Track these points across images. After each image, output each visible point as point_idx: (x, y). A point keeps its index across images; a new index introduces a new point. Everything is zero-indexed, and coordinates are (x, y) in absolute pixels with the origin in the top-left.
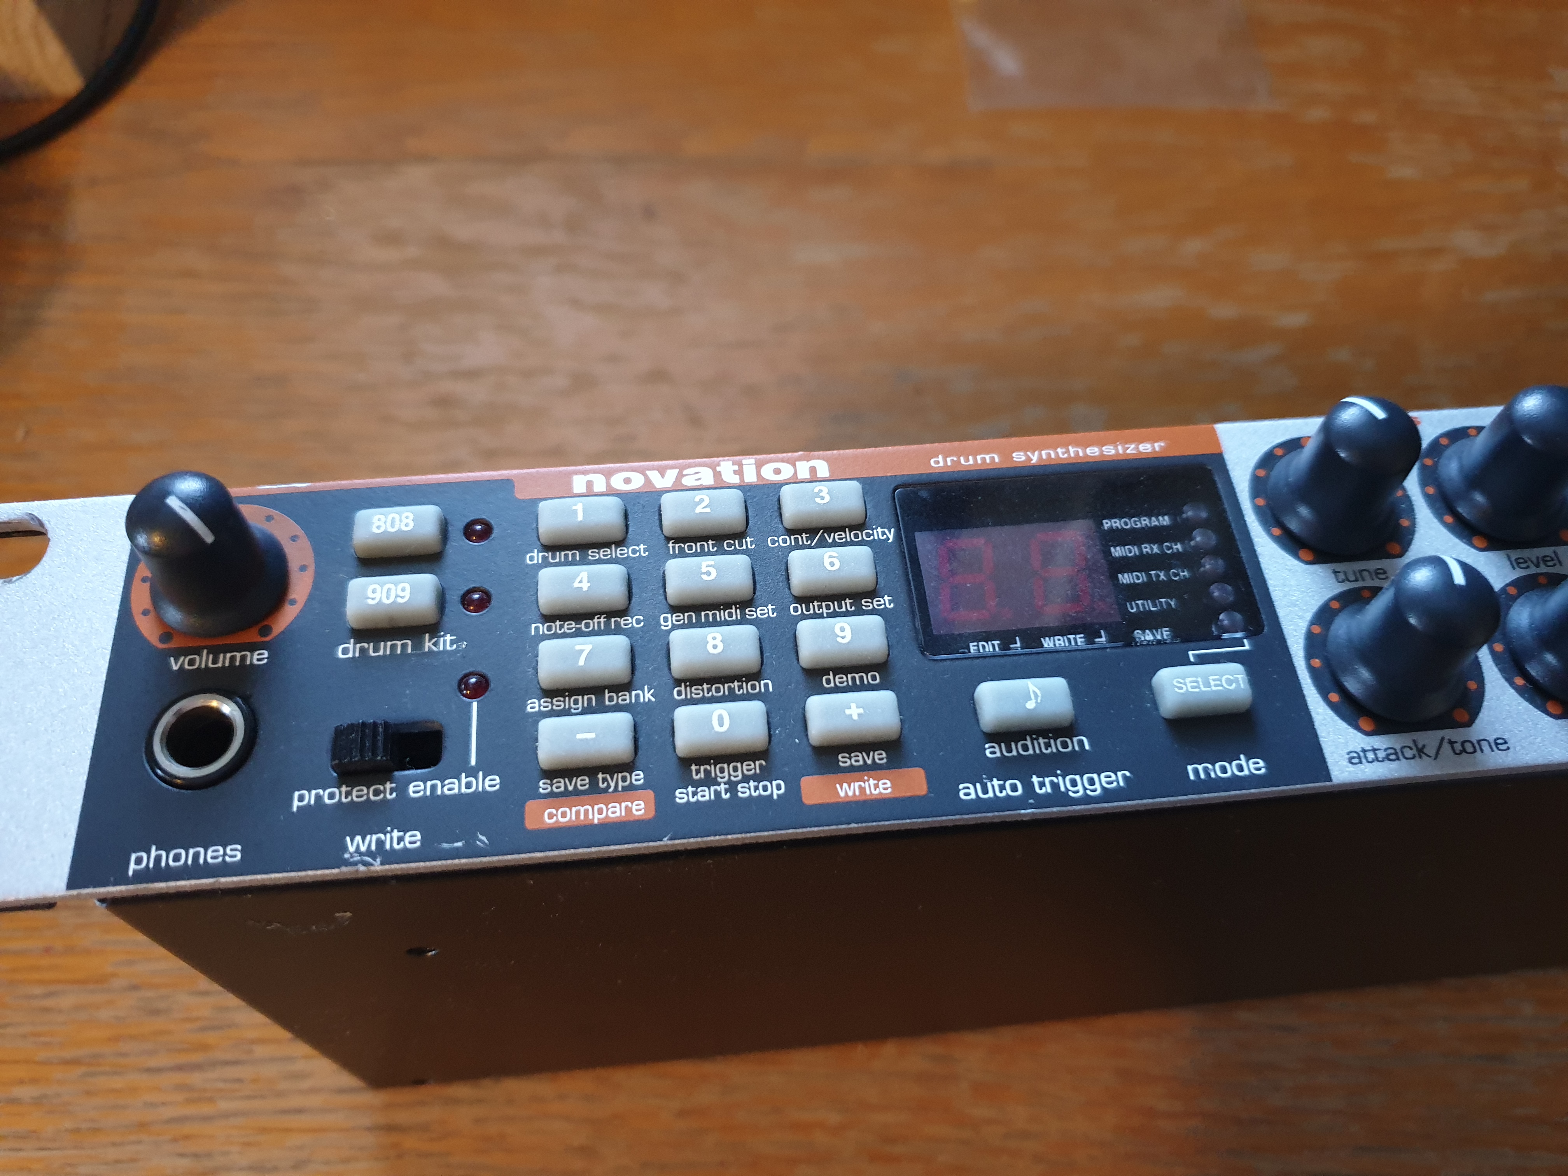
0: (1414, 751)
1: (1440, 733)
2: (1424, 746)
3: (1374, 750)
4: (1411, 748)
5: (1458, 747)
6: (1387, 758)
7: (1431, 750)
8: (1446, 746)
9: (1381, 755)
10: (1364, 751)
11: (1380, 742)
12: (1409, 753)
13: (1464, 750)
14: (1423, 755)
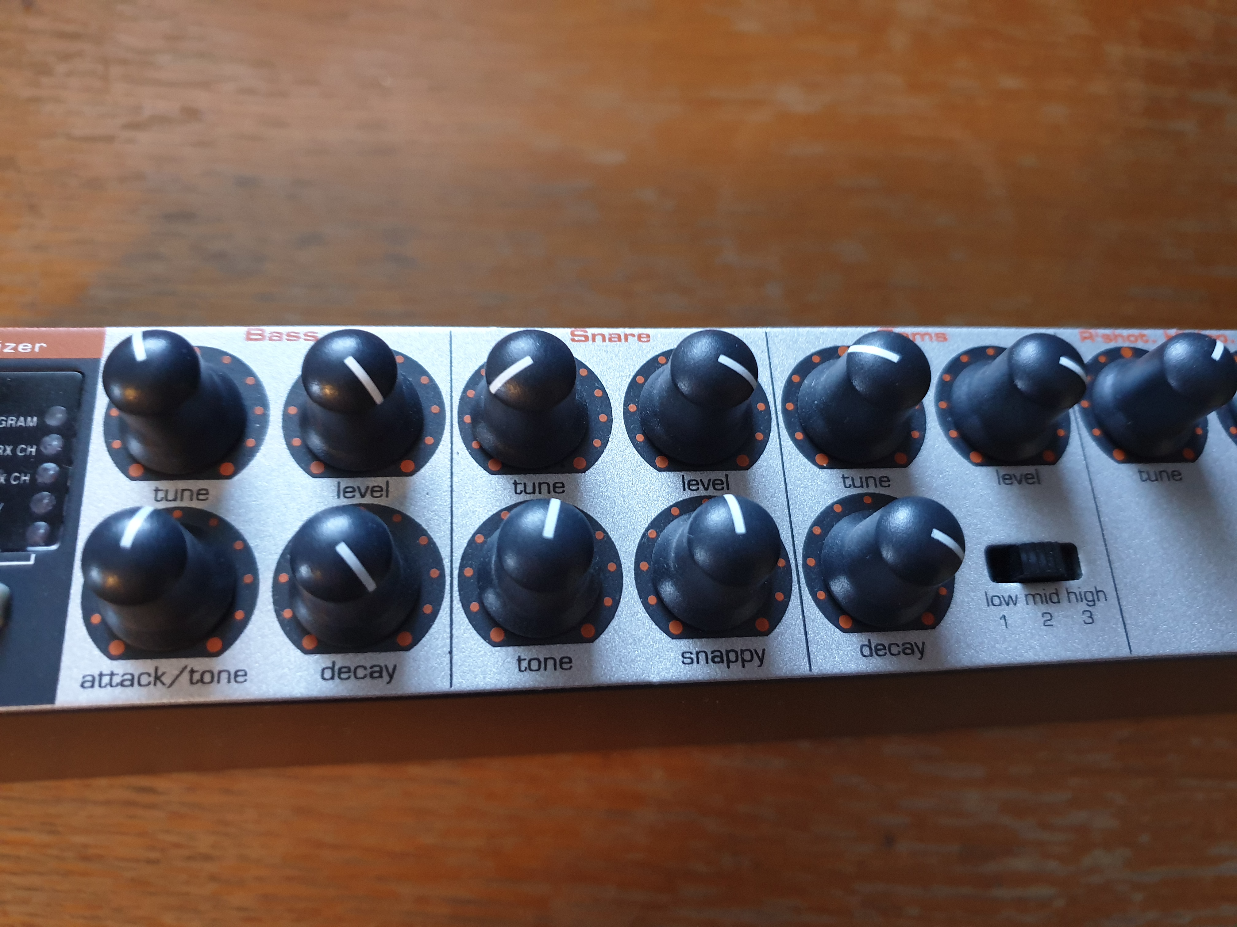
0: (152, 679)
1: (183, 662)
2: (164, 674)
3: (112, 675)
4: (149, 675)
5: (197, 677)
6: (122, 684)
7: (167, 680)
8: (186, 676)
9: (117, 680)
10: (101, 675)
11: (122, 667)
12: (145, 680)
13: (202, 681)
14: (159, 683)
